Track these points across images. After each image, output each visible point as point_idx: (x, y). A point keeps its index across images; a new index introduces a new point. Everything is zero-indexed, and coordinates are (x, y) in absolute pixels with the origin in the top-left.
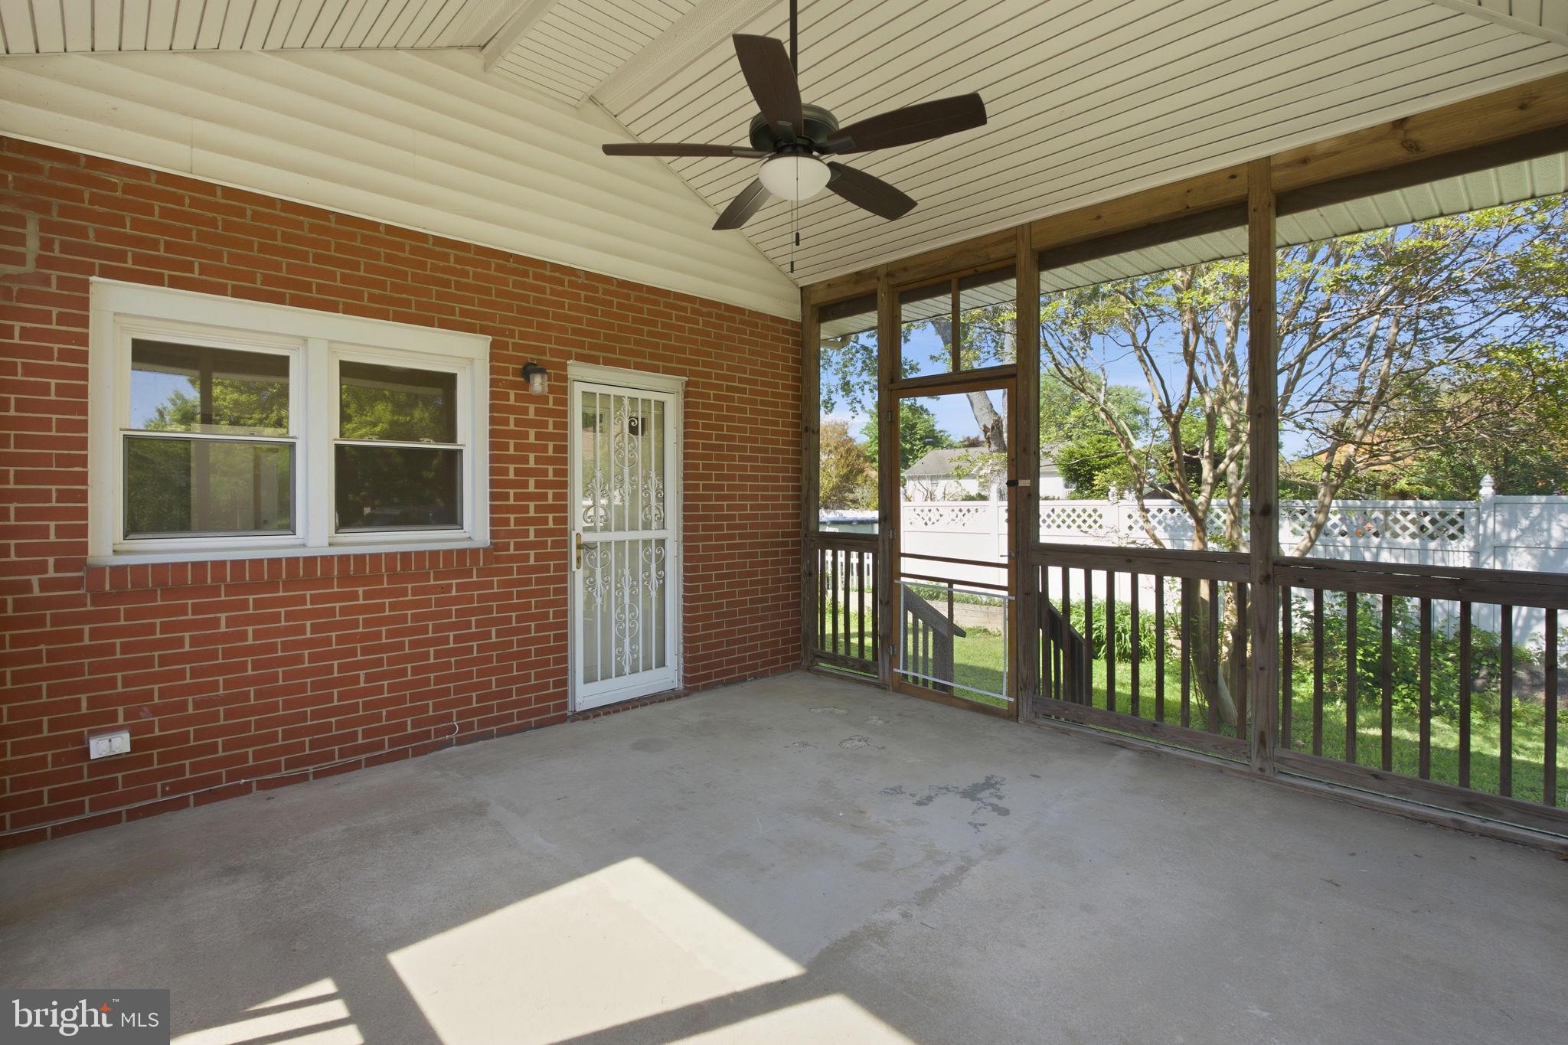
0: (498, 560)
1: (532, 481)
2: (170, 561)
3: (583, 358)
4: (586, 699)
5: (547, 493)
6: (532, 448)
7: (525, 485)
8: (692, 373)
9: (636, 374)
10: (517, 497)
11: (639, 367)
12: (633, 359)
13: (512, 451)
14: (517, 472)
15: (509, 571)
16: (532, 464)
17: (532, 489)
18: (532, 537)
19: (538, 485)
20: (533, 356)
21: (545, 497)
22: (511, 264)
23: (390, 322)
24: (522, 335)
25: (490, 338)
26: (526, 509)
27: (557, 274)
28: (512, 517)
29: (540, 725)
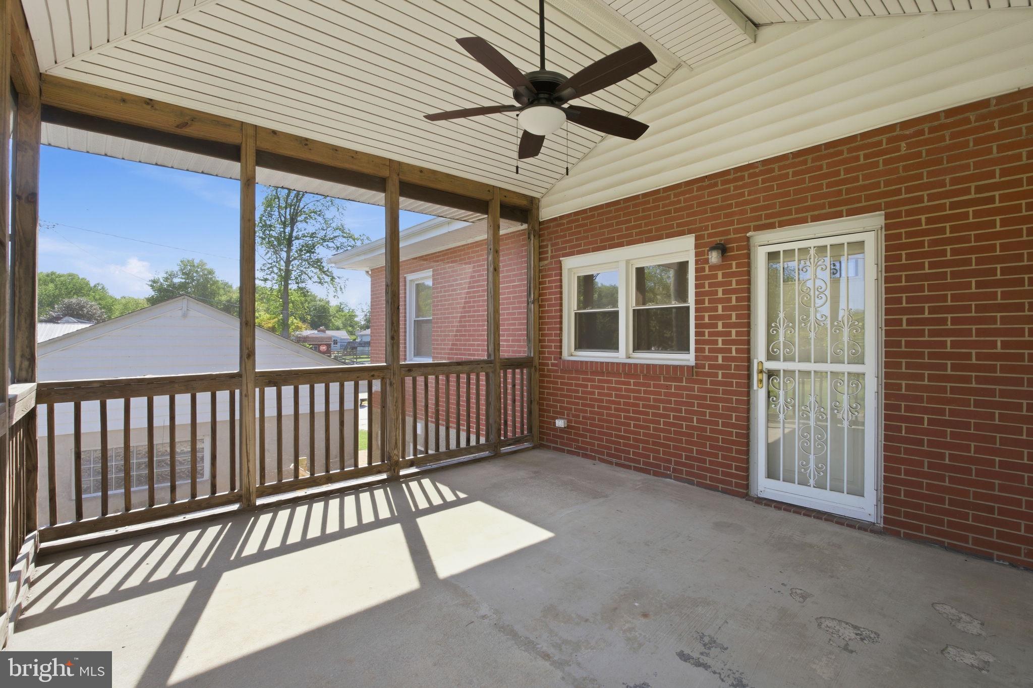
0: (698, 374)
1: (720, 324)
2: (580, 360)
3: (758, 228)
4: (767, 490)
5: (731, 331)
6: (720, 301)
7: (716, 326)
8: (888, 205)
9: (815, 226)
10: (710, 334)
11: (815, 219)
12: (809, 214)
13: (707, 305)
14: (710, 317)
15: (705, 382)
16: (720, 312)
17: (720, 328)
18: (720, 361)
19: (724, 326)
20: (721, 238)
21: (729, 334)
22: (707, 183)
23: (644, 243)
24: (713, 227)
25: (694, 235)
26: (716, 342)
27: (739, 174)
28: (707, 347)
29: (725, 491)
